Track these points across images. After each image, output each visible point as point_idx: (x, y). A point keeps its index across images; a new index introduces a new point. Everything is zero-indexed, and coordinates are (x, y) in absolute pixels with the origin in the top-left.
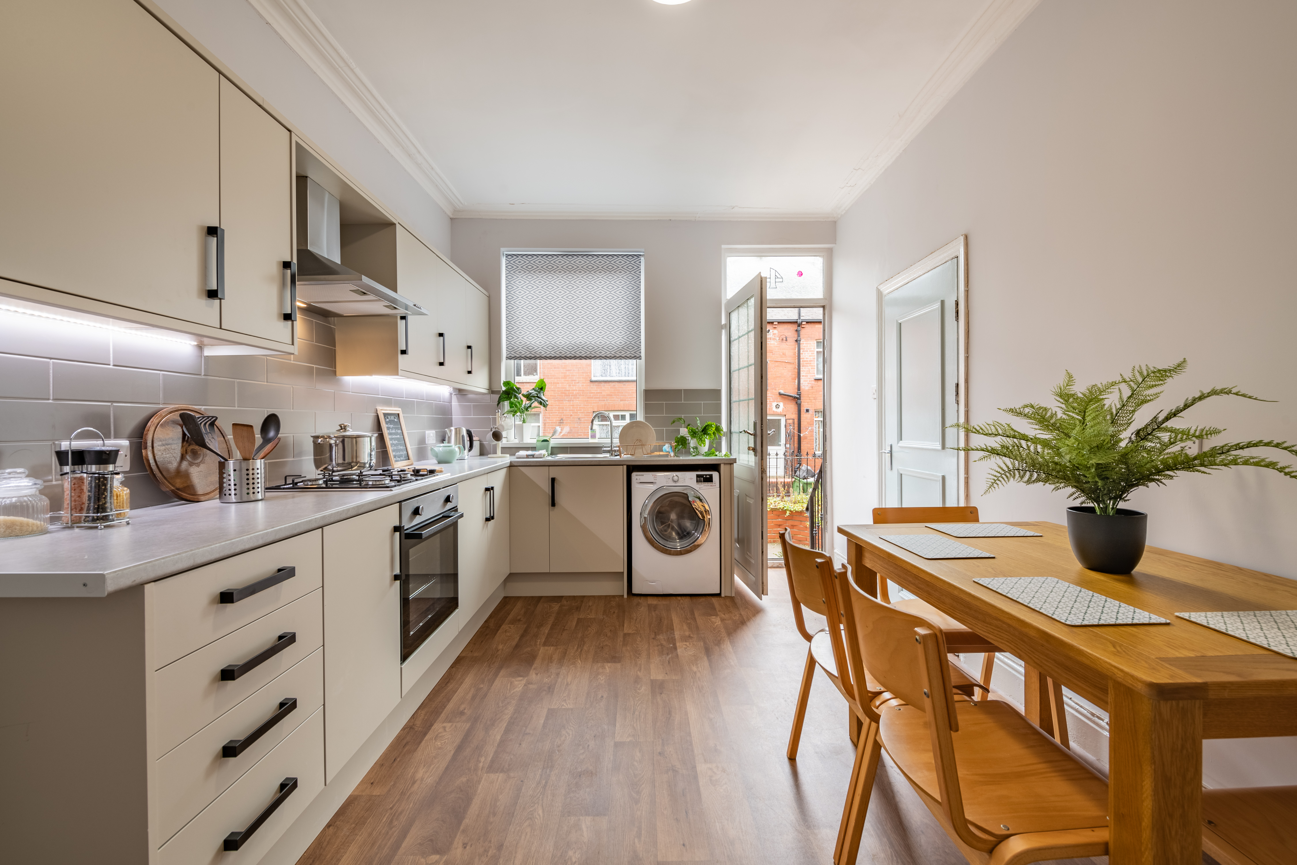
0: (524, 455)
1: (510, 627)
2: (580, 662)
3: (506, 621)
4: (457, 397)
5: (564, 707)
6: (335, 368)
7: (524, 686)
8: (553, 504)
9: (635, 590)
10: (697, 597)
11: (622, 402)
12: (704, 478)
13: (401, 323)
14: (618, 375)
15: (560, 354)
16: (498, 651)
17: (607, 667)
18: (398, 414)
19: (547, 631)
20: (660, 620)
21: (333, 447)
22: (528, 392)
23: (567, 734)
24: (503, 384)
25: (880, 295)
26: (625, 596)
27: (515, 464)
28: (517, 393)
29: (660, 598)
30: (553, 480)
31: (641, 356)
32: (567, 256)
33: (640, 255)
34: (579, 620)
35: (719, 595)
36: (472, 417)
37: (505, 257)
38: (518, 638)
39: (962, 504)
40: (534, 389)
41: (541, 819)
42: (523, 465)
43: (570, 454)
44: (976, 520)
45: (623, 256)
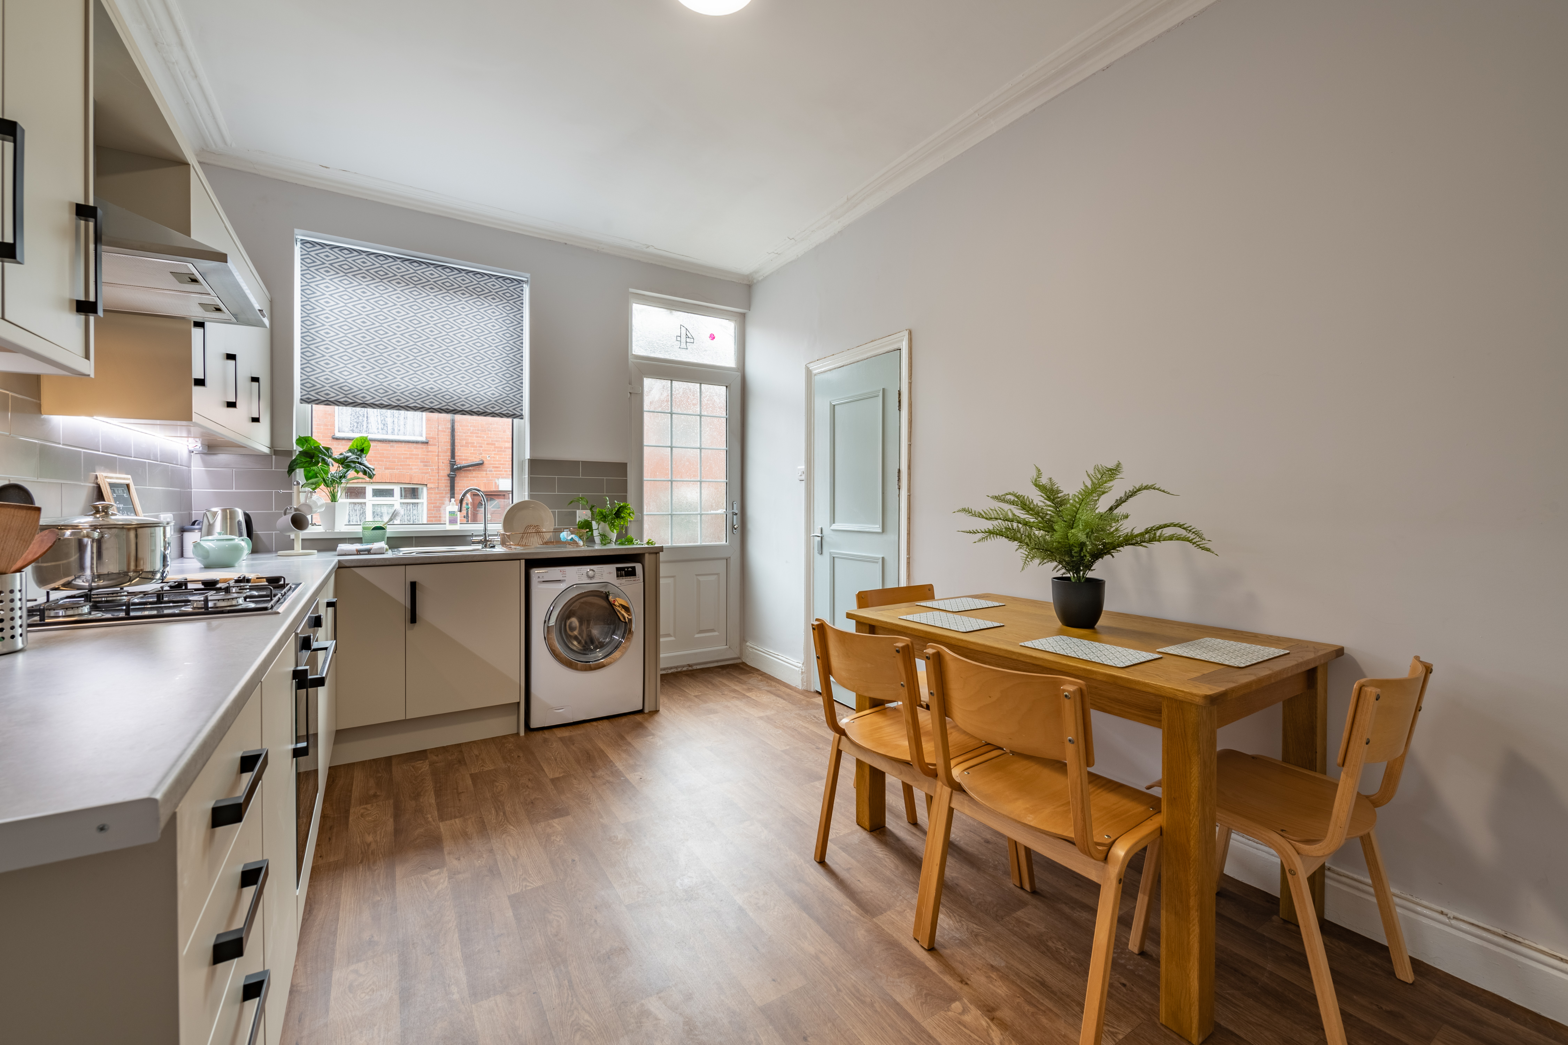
0: (352, 551)
1: (366, 808)
2: (512, 827)
3: (353, 801)
4: (202, 458)
5: (530, 888)
6: (40, 399)
7: (449, 879)
8: (413, 619)
9: (534, 724)
10: (617, 719)
11: (387, 471)
12: (625, 571)
13: (197, 333)
14: (381, 431)
15: (399, 403)
16: (369, 845)
17: (554, 824)
18: (128, 486)
19: (433, 801)
20: (588, 753)
21: (86, 546)
22: (341, 454)
23: (557, 918)
24: (297, 440)
25: (809, 373)
26: (522, 733)
27: (347, 565)
28: (325, 455)
29: (570, 728)
30: (413, 585)
31: (522, 415)
32: (412, 262)
33: (522, 281)
34: (474, 777)
35: (641, 712)
36: (234, 490)
37: (299, 243)
38: (392, 820)
39: (903, 584)
40: (350, 451)
41: (594, 1024)
42: (361, 565)
43: (415, 547)
44: (932, 597)
45: (499, 277)
